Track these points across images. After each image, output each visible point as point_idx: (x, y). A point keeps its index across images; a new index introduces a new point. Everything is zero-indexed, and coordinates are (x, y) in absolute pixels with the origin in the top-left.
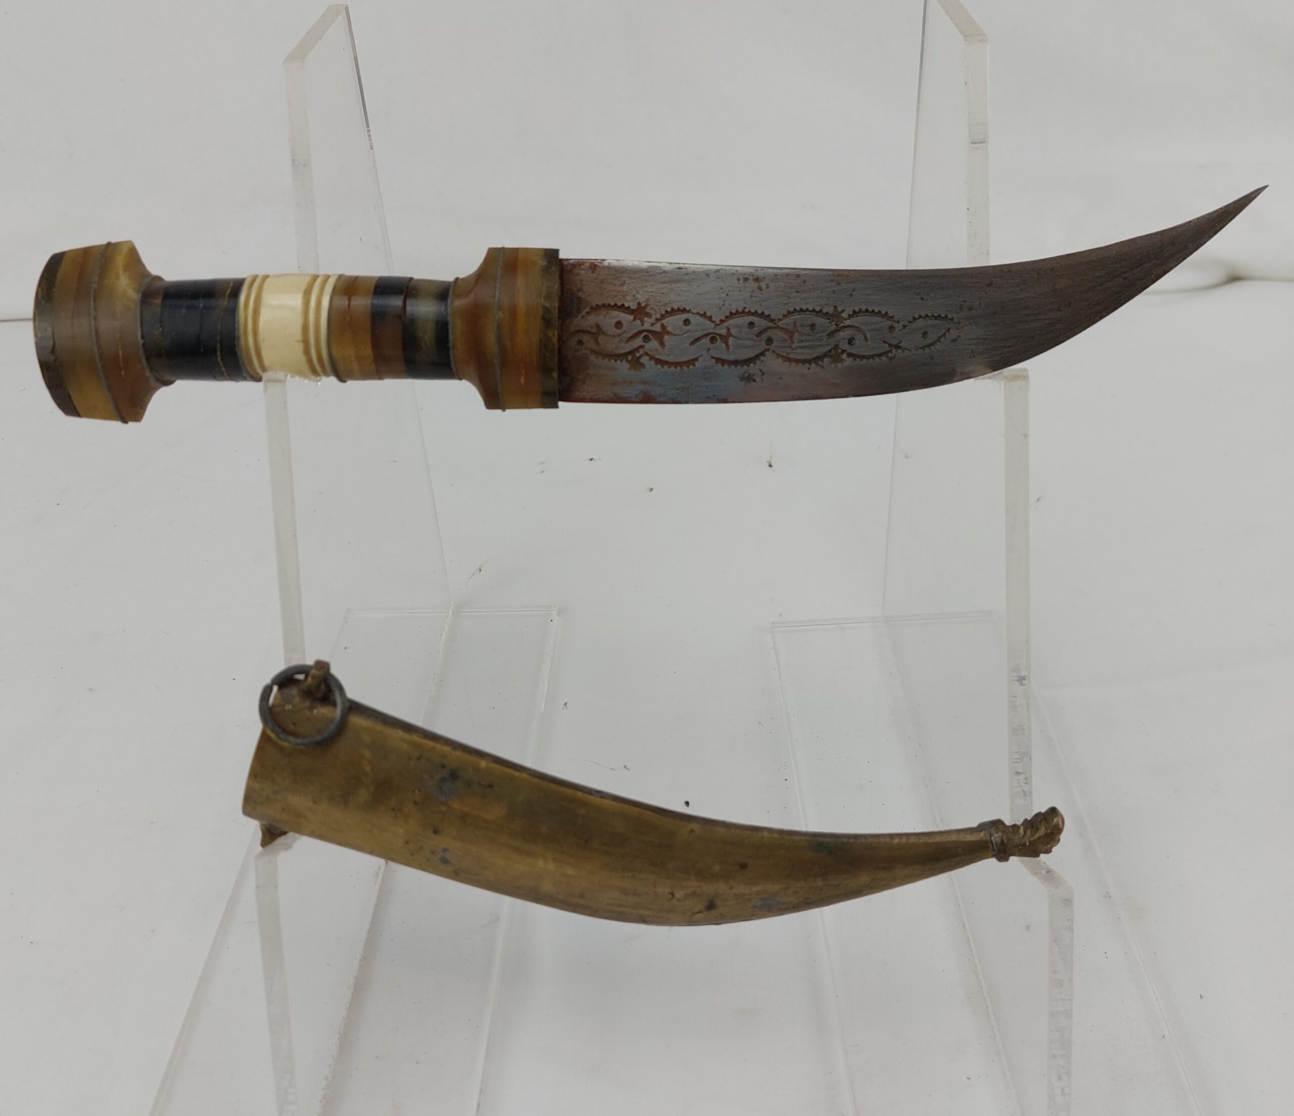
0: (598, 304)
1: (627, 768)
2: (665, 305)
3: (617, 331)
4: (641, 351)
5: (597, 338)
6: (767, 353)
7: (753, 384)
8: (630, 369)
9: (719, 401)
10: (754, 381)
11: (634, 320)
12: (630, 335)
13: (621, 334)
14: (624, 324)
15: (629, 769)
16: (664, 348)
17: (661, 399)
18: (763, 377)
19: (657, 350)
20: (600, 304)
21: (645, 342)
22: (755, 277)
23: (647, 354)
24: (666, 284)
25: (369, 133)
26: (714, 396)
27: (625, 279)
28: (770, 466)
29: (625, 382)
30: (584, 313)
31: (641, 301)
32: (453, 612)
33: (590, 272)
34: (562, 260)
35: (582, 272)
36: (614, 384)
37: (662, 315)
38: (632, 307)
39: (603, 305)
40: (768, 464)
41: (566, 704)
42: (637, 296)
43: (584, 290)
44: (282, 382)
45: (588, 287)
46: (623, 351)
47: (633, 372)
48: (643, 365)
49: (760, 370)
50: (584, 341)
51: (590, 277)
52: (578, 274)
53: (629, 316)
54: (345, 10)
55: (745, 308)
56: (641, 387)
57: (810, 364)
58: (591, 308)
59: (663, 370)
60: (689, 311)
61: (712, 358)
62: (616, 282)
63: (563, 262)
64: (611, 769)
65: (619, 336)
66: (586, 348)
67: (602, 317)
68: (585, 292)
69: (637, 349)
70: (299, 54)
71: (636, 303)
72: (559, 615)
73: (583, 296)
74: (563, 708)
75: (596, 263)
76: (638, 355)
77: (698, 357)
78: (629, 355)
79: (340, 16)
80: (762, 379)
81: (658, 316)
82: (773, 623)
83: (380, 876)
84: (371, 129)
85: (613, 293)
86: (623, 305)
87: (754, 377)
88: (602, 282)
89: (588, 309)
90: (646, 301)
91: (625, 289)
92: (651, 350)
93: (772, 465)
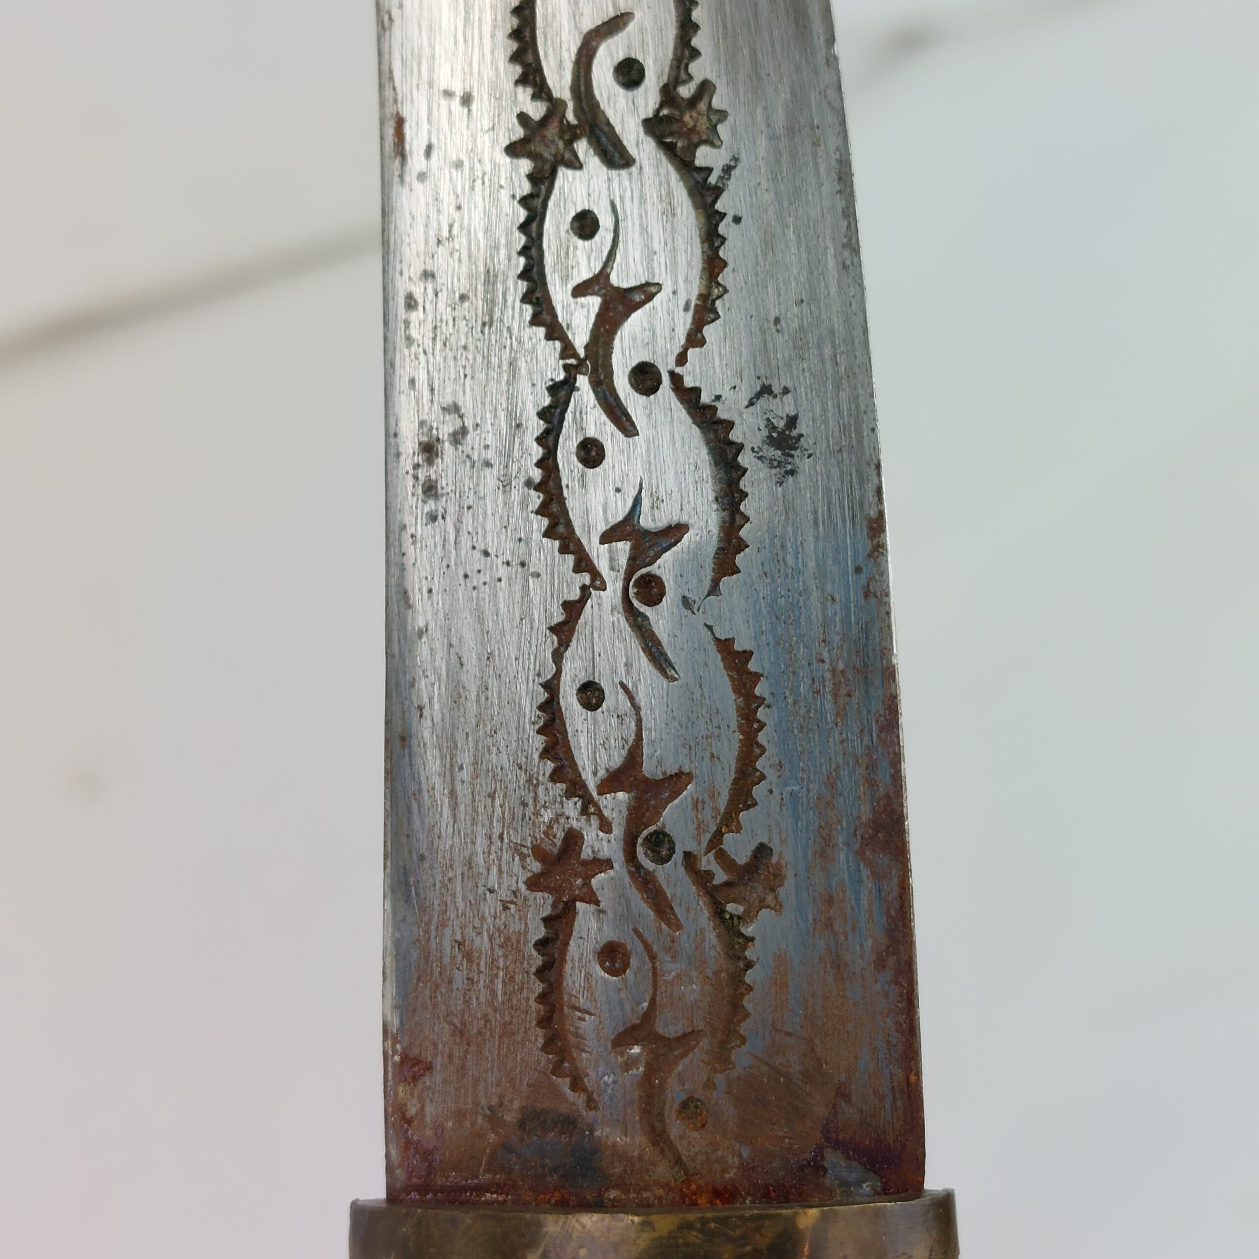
0: (541, 1041)
2: (532, 783)
3: (634, 961)
4: (708, 862)
5: (669, 1043)
6: (689, 382)
7: (803, 427)
8: (778, 907)
9: (878, 550)
10: (792, 421)
11: (592, 899)
12: (650, 914)
13: (647, 947)
14: (609, 934)
16: (690, 777)
17: (883, 775)
18: (777, 390)
19: (697, 804)
20: (539, 1037)
21: (672, 851)
22: (419, 459)
23: (717, 839)
24: (459, 787)
26: (858, 570)
27: (447, 944)
29: (829, 924)
30: (578, 1100)
31: (524, 876)
33: (427, 1080)
34: (390, 1188)
35: (429, 1109)
36: (838, 966)
37: (569, 794)
38: (547, 911)
39: (545, 1022)
42: (504, 894)
43: (494, 1101)
45: (481, 1087)
46: (711, 937)
47: (787, 891)
48: (762, 851)
49: (751, 404)
50: (684, 1097)
51: (445, 1081)
52: (439, 1128)
53: (580, 917)
55: (529, 483)
56: (843, 857)
57: (723, 216)
58: (557, 1069)
59: (771, 774)
60: (552, 687)
61: (714, 590)
62: (459, 979)
63: (398, 1185)
65: (653, 958)
66: (709, 1084)
67: (588, 1024)
68: (501, 1097)
69: (702, 879)
71: (531, 896)
73: (516, 1104)
75: (397, 1058)
76: (721, 877)
77: (717, 640)
78: (723, 911)
80: (786, 391)
81: (572, 808)
85: (499, 986)
86: (541, 945)
87: (781, 424)
88: (460, 1032)
89: (564, 1084)
90: (523, 857)
91: (482, 943)
92: (700, 827)
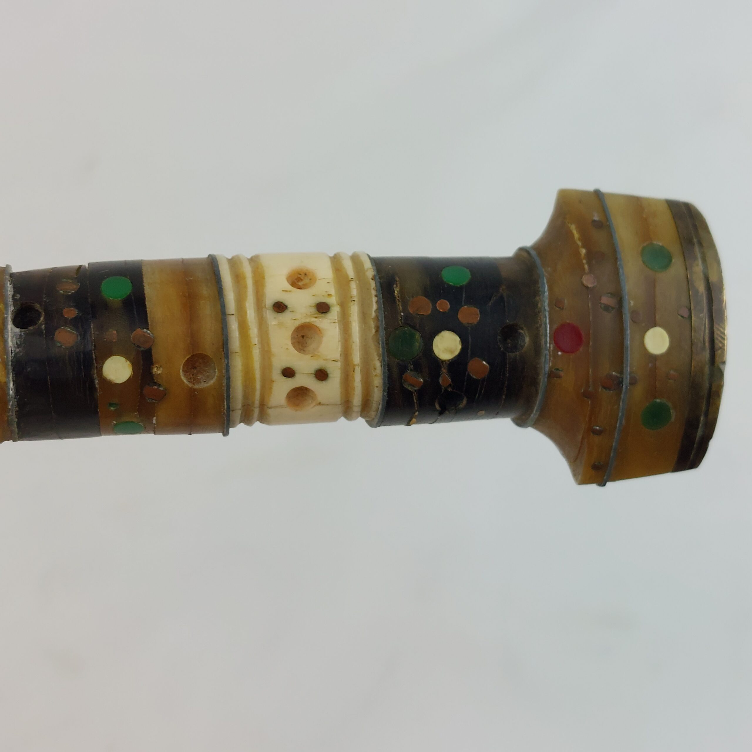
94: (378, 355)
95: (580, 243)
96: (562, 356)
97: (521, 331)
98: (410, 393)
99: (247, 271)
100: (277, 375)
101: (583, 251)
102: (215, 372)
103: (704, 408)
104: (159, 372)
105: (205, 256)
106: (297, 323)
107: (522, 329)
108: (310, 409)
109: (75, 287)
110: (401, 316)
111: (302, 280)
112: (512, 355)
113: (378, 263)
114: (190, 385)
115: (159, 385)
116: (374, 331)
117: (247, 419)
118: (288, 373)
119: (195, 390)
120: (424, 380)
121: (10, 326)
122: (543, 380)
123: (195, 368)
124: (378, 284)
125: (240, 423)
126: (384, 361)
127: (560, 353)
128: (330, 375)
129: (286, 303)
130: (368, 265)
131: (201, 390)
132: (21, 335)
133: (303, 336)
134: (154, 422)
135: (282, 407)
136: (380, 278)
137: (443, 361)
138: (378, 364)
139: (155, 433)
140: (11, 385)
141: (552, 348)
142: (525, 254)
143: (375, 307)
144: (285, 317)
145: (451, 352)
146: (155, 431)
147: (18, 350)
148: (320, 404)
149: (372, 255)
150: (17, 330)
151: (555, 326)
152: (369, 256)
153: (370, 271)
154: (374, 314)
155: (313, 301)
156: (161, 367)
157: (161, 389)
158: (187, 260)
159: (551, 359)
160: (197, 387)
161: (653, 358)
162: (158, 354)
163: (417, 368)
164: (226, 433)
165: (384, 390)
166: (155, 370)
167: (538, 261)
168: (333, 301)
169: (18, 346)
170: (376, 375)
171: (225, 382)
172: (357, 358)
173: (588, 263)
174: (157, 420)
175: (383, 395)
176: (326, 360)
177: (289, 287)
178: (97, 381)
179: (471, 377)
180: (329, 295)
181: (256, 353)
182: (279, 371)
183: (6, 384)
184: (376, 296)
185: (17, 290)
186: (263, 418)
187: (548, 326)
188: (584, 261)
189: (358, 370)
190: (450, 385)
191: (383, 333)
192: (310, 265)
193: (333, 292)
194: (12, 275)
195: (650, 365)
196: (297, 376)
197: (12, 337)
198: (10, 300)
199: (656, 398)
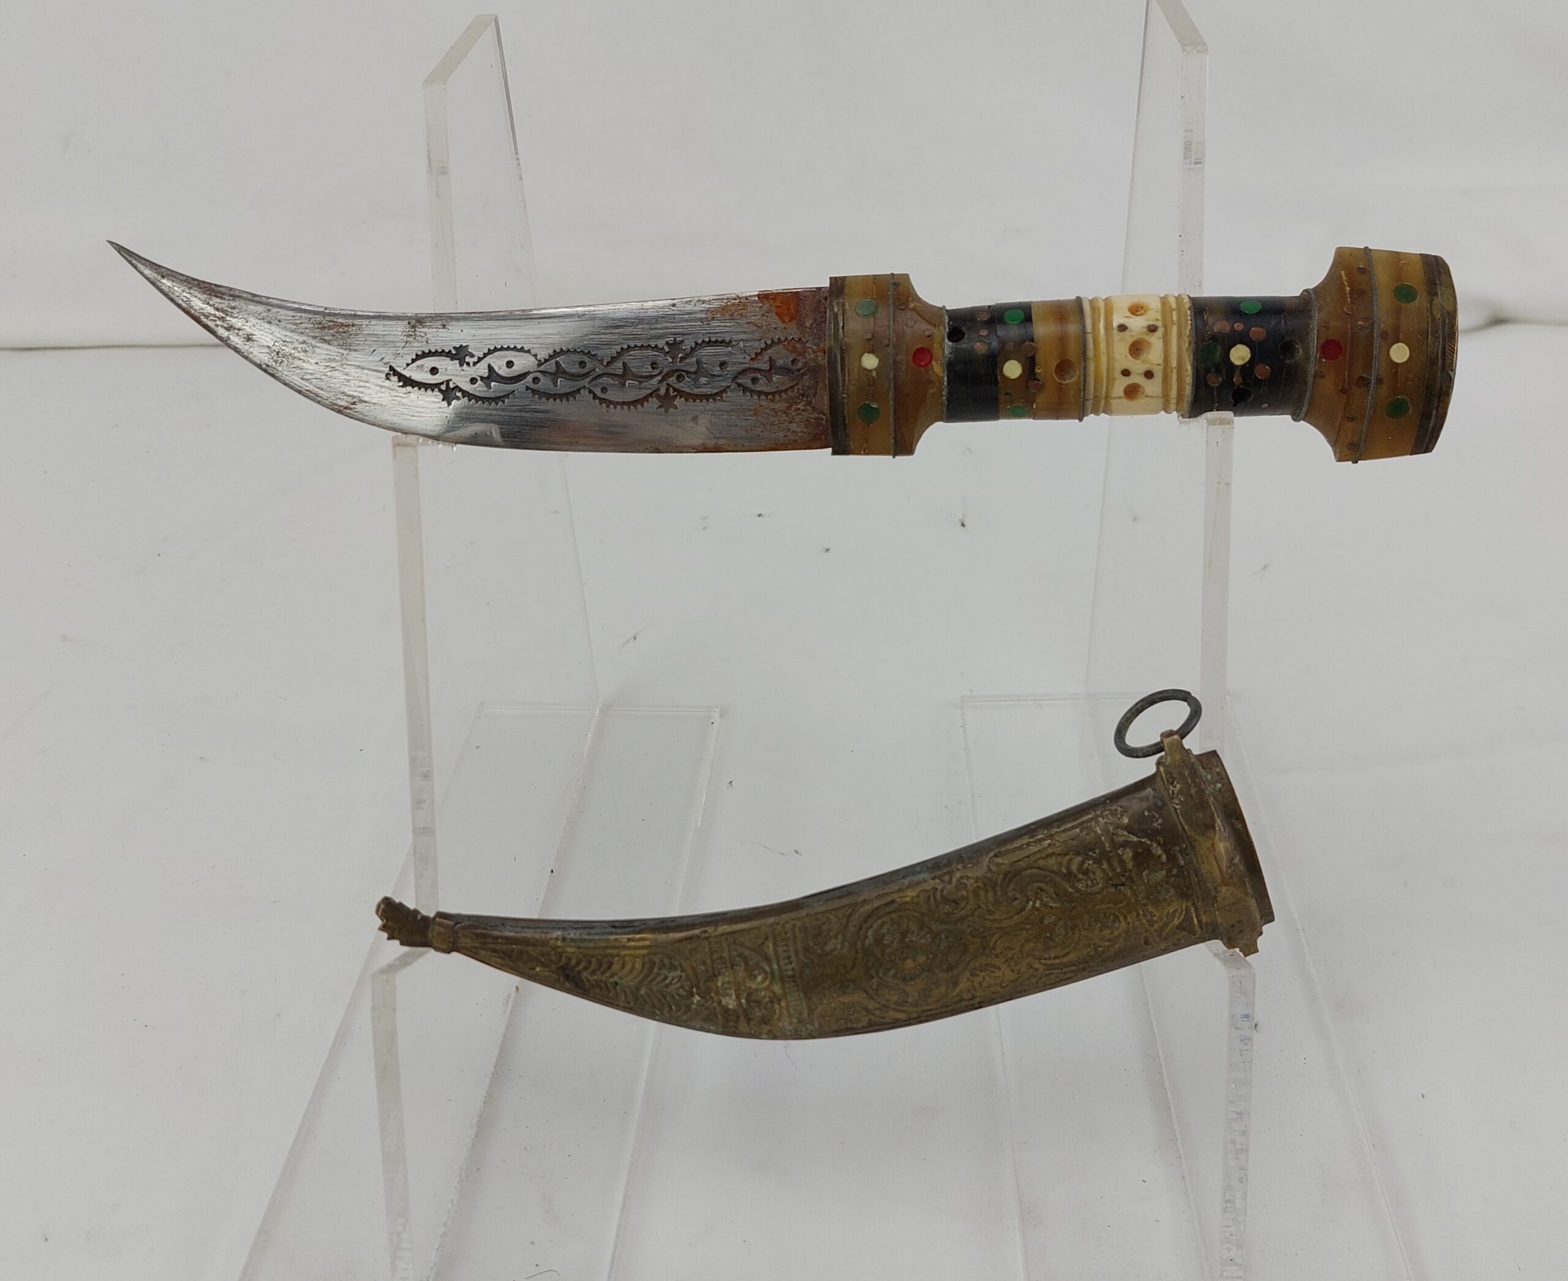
1: (799, 852)
15: (800, 854)
25: (518, 162)
28: (963, 525)
32: (600, 711)
40: (960, 524)
41: (731, 782)
44: (414, 446)
54: (494, 22)
64: (781, 853)
70: (440, 75)
72: (721, 716)
74: (728, 787)
79: (489, 28)
82: (962, 696)
83: (510, 1005)
84: (520, 156)
93: (965, 523)
94: (1190, 361)
95: (1346, 283)
96: (1325, 362)
97: (1297, 346)
98: (1212, 389)
99: (1102, 305)
100: (1118, 375)
101: (1348, 289)
102: (1076, 372)
103: (1435, 405)
104: (1039, 371)
105: (1074, 298)
106: (1134, 339)
107: (1297, 344)
108: (1140, 402)
109: (987, 316)
110: (1208, 334)
111: (1139, 311)
112: (1288, 362)
113: (1194, 301)
114: (1059, 381)
115: (1039, 381)
116: (1187, 345)
117: (1096, 412)
118: (1126, 373)
119: (1062, 384)
120: (1223, 379)
121: (947, 341)
122: (1310, 379)
123: (1063, 371)
124: (1193, 312)
125: (1091, 413)
126: (1194, 364)
127: (1324, 360)
128: (1155, 375)
129: (1127, 325)
130: (1186, 300)
131: (1066, 385)
132: (952, 347)
133: (1137, 350)
134: (1034, 407)
135: (1120, 397)
136: (1195, 309)
137: (1236, 366)
138: (1189, 367)
139: (1034, 419)
140: (945, 379)
141: (1318, 356)
142: (1305, 293)
143: (1189, 327)
144: (1126, 334)
145: (1243, 359)
146: (1035, 416)
147: (951, 356)
148: (1147, 396)
149: (1191, 296)
150: (950, 343)
151: (1322, 341)
152: (1189, 296)
153: (1187, 304)
154: (1188, 333)
155: (1146, 324)
156: (1041, 368)
157: (1040, 383)
158: (1061, 301)
159: (1317, 364)
160: (1064, 382)
161: (1396, 365)
162: (1040, 359)
163: (1218, 370)
164: (1081, 420)
165: (1193, 386)
166: (1037, 370)
167: (1313, 296)
168: (1159, 324)
169: (951, 353)
170: (1187, 376)
171: (1082, 378)
172: (1174, 363)
173: (1350, 297)
174: (1036, 406)
175: (1192, 390)
176: (1152, 364)
177: (1130, 315)
178: (999, 377)
179: (1257, 378)
180: (1157, 320)
181: (1104, 359)
182: (1120, 372)
183: (943, 377)
184: (1191, 320)
185: (950, 319)
186: (1107, 410)
187: (1316, 340)
188: (1348, 296)
189: (1175, 371)
190: (1241, 384)
191: (1193, 345)
192: (1144, 301)
193: (1160, 318)
194: (947, 310)
195: (1394, 370)
196: (1132, 375)
197: (947, 348)
198: (947, 326)
199: (1397, 395)
